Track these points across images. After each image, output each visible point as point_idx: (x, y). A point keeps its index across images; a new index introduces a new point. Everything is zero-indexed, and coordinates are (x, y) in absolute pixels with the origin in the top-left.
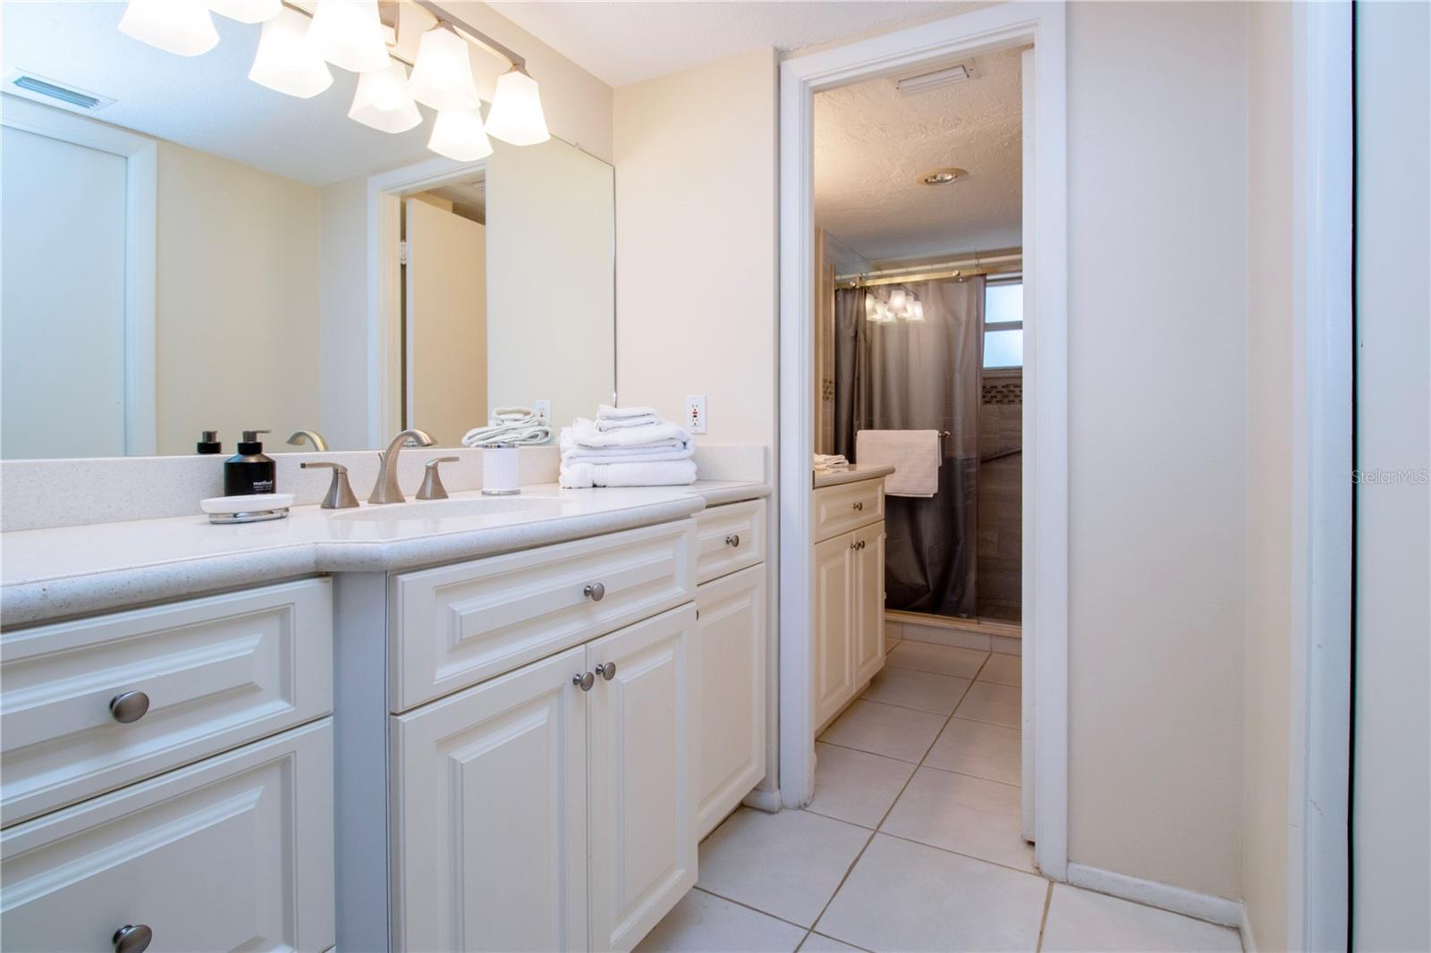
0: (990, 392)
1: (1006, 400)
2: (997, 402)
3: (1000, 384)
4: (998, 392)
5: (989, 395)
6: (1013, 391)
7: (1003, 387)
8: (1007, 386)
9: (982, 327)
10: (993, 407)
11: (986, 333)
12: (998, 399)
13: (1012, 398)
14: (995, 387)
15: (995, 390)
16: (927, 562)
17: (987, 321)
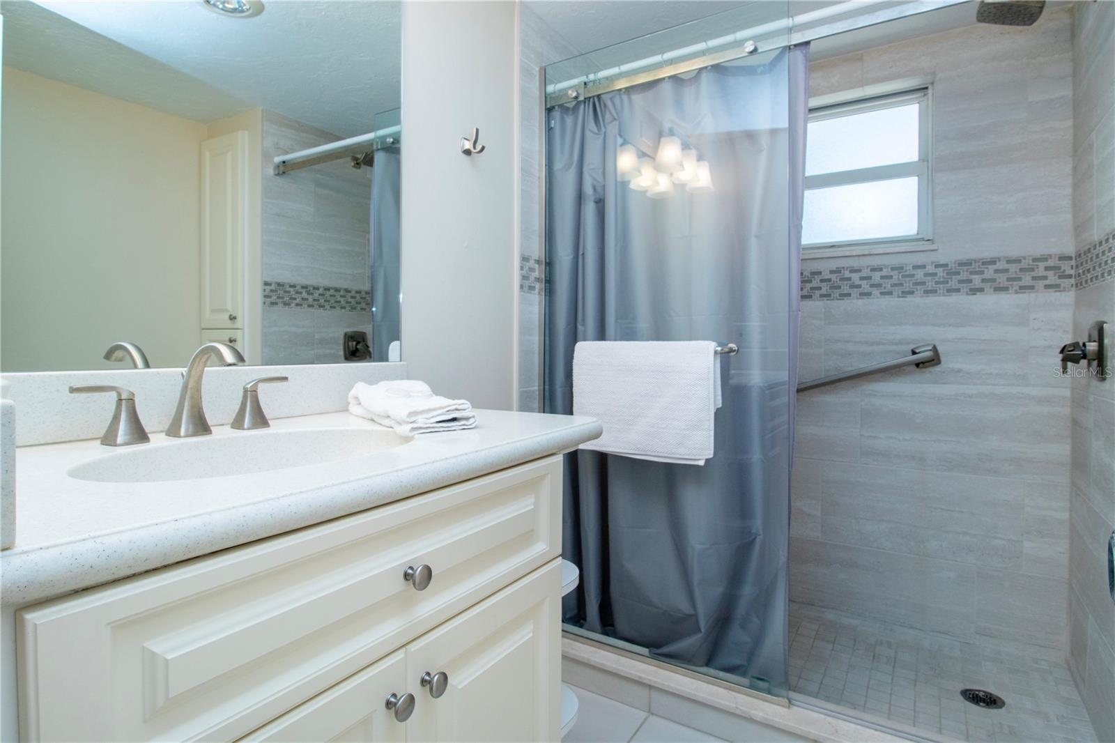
0: (810, 281)
1: (836, 293)
2: (822, 296)
3: (826, 267)
4: (822, 281)
5: (809, 286)
6: (849, 279)
7: (832, 272)
8: (837, 271)
9: (800, 182)
10: (816, 305)
11: (807, 193)
12: (824, 291)
13: (846, 290)
14: (820, 273)
15: (818, 278)
16: (696, 578)
17: (807, 174)
